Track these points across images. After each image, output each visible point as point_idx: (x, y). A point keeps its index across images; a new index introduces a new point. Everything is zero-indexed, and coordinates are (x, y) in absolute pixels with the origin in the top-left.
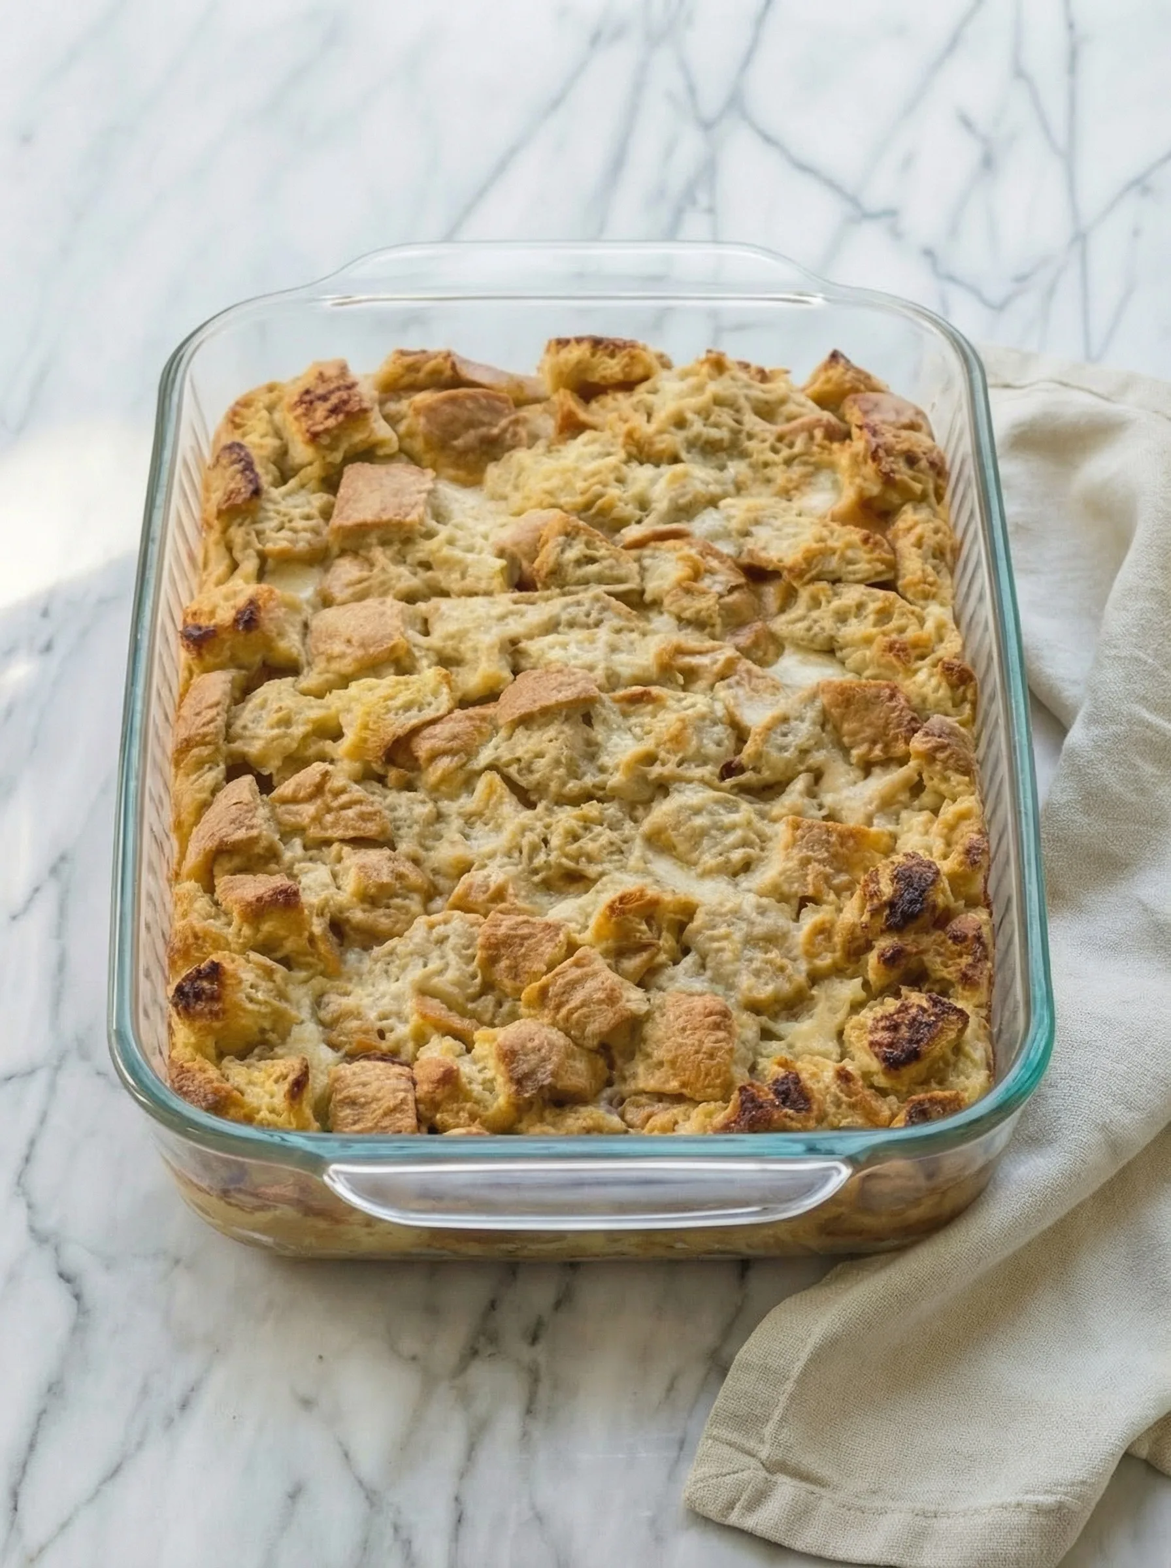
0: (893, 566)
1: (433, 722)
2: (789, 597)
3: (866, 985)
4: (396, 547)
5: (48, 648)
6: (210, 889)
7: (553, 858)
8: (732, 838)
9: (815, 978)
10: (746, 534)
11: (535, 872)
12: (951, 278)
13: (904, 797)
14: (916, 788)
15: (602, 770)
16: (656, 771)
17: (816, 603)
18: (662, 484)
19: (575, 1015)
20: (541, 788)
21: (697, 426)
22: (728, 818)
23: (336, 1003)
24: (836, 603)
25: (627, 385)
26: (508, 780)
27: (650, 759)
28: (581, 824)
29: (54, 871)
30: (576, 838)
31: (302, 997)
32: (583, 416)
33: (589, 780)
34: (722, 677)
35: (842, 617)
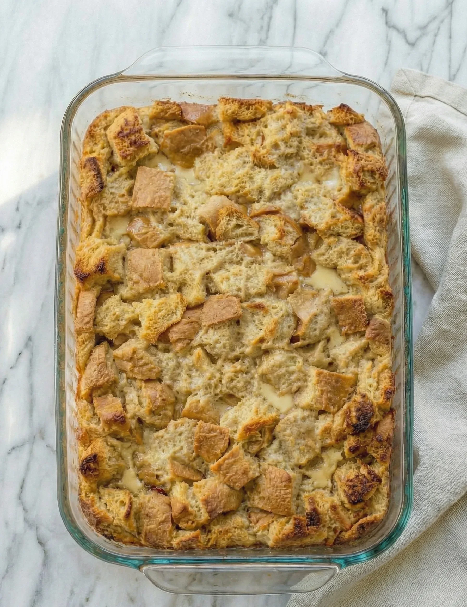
0: (362, 230)
1: (176, 324)
2: (319, 242)
3: (343, 455)
4: (159, 214)
5: (19, 227)
6: (91, 402)
7: (224, 389)
8: (293, 377)
9: (324, 449)
10: (302, 208)
11: (216, 395)
12: (394, 27)
13: (361, 353)
14: (366, 349)
15: (243, 345)
16: (264, 346)
17: (330, 247)
18: (268, 181)
19: (232, 478)
20: (219, 356)
21: (283, 149)
22: (292, 368)
23: (141, 457)
24: (338, 248)
25: (254, 120)
26: (205, 351)
27: (262, 340)
28: (234, 374)
29: (27, 345)
30: (232, 380)
31: (128, 455)
32: (236, 138)
33: (238, 352)
34: (291, 292)
35: (341, 254)
